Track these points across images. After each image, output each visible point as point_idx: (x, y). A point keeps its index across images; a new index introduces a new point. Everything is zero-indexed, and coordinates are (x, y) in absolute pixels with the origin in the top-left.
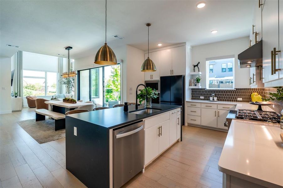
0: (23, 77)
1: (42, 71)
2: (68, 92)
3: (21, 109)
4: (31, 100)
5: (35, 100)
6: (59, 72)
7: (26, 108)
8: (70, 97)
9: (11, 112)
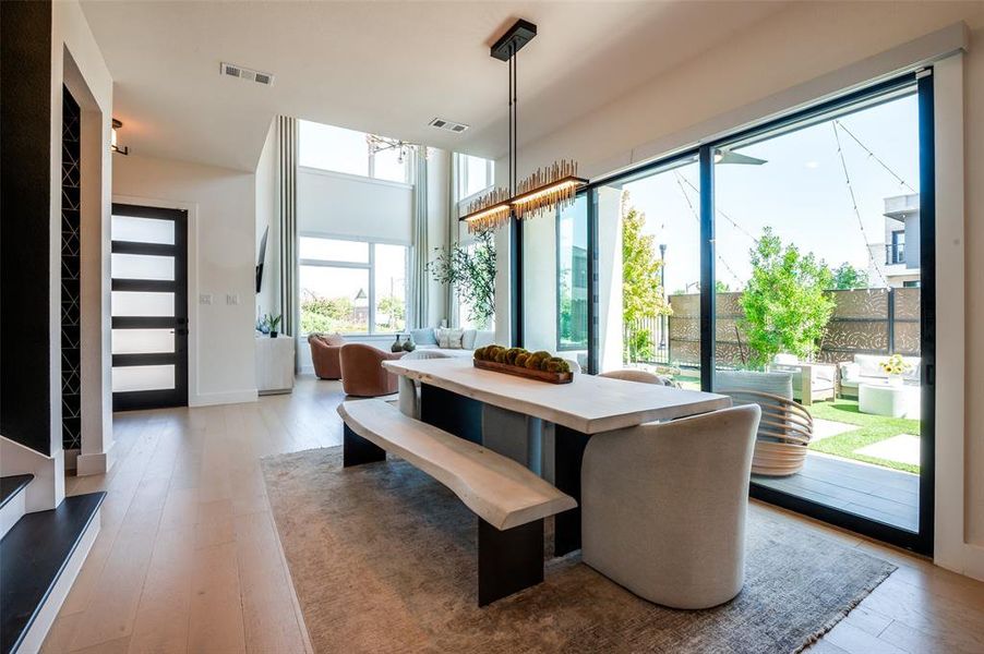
0: (299, 262)
1: (358, 239)
2: (445, 322)
3: (289, 386)
4: (324, 348)
5: (336, 351)
6: (413, 244)
7: (308, 377)
8: (455, 339)
9: (256, 398)
